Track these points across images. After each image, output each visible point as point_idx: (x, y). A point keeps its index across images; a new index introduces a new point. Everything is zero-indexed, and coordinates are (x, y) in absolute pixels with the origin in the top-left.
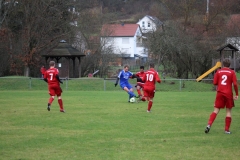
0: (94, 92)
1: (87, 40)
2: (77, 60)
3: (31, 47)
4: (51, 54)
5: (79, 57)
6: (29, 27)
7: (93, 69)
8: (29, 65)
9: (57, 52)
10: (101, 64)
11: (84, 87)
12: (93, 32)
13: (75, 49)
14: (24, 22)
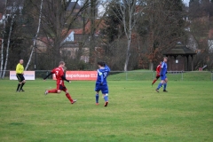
0: (204, 82)
1: (197, 42)
2: (190, 57)
3: (155, 47)
4: (170, 53)
5: (192, 55)
6: (153, 32)
7: (202, 64)
8: (153, 62)
9: (174, 51)
10: (208, 60)
11: (196, 78)
12: (202, 35)
13: (188, 49)
14: (149, 28)
